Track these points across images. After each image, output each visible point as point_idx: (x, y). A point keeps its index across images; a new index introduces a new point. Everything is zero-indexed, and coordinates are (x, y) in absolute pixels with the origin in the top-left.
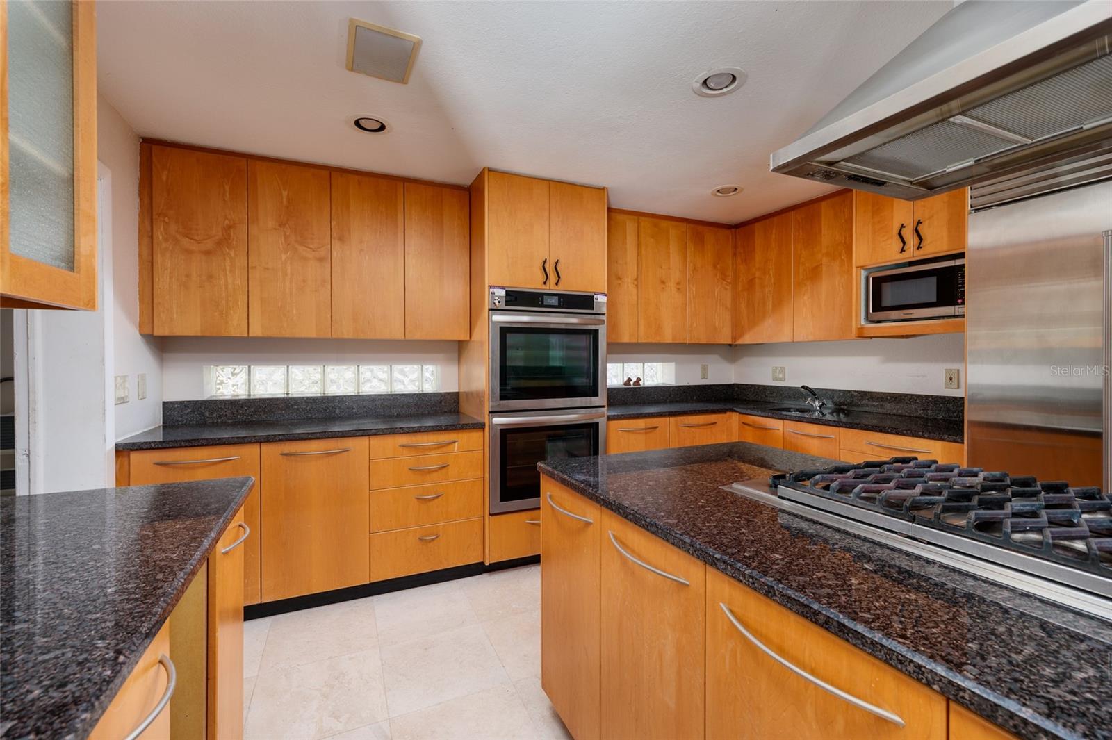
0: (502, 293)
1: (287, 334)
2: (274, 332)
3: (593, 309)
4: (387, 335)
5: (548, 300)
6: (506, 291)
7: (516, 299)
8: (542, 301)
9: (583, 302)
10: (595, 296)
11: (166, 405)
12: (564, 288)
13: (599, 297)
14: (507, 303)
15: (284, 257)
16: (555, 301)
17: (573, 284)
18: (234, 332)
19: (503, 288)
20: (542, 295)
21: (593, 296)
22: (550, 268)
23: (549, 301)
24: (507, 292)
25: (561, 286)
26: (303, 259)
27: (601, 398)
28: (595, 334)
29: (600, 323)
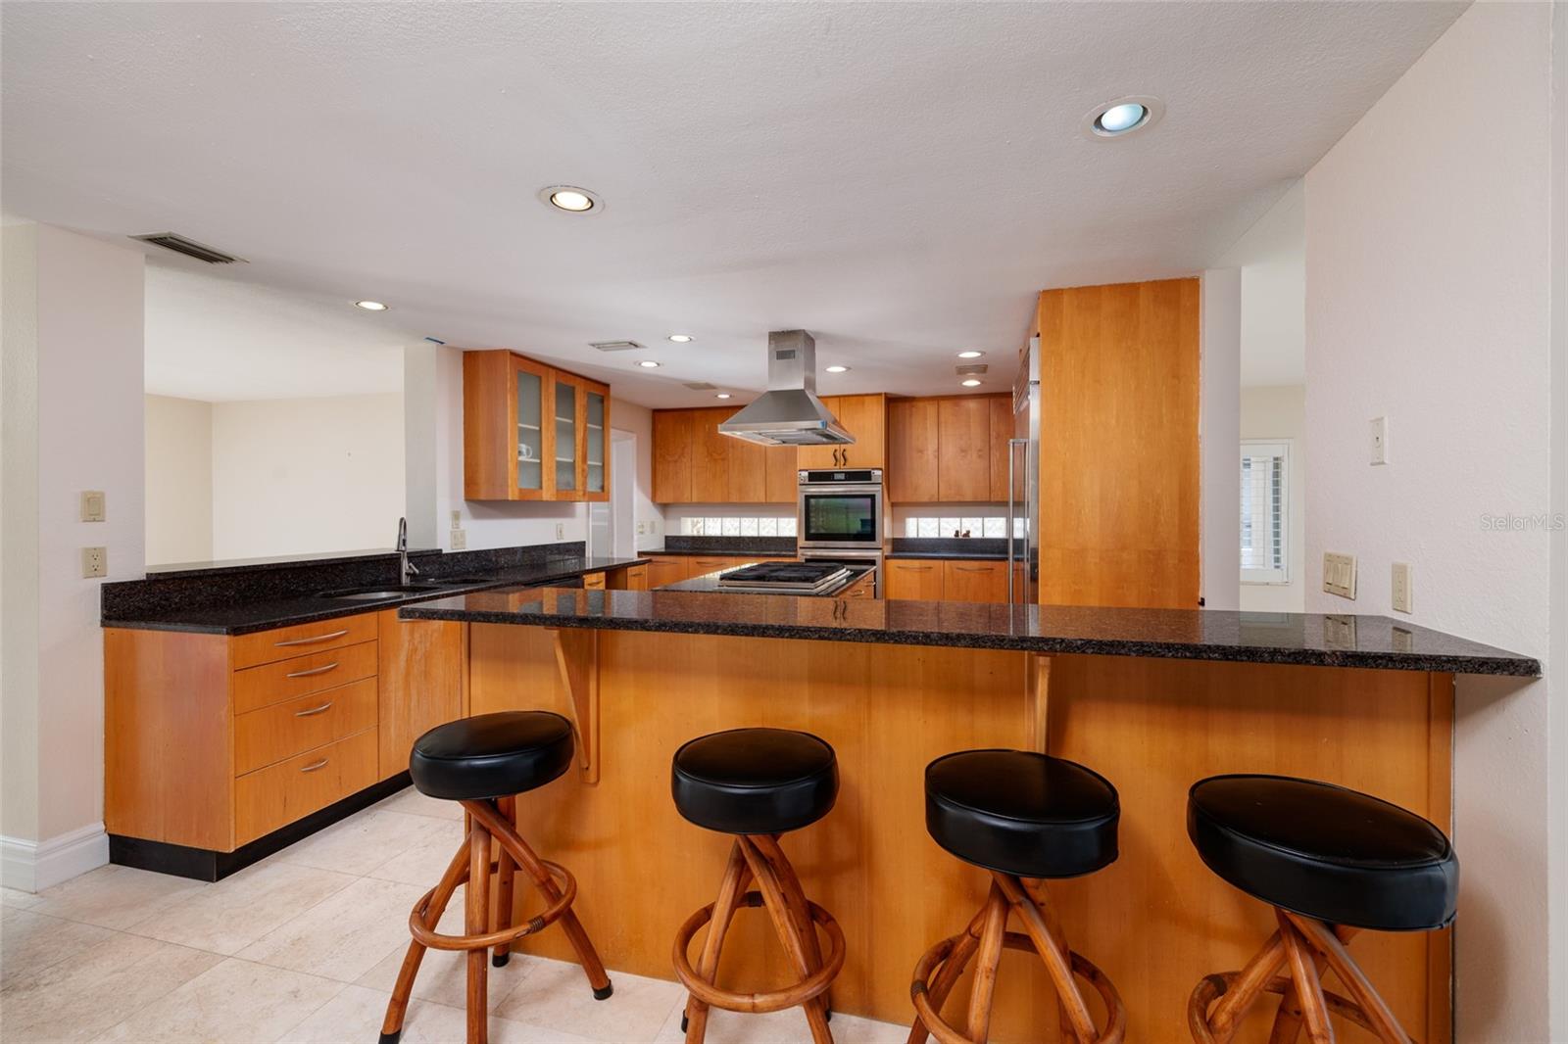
0: (806, 474)
2: (702, 500)
3: (871, 480)
4: (756, 500)
5: (837, 476)
7: (816, 477)
8: (833, 477)
9: (864, 476)
10: (872, 471)
12: (848, 468)
13: (875, 471)
14: (809, 480)
15: (707, 459)
16: (842, 476)
17: (856, 464)
18: (686, 501)
19: (808, 470)
20: (833, 473)
21: (870, 472)
22: (840, 457)
24: (810, 473)
25: (847, 466)
26: (715, 460)
27: (878, 543)
28: (873, 497)
29: (876, 490)
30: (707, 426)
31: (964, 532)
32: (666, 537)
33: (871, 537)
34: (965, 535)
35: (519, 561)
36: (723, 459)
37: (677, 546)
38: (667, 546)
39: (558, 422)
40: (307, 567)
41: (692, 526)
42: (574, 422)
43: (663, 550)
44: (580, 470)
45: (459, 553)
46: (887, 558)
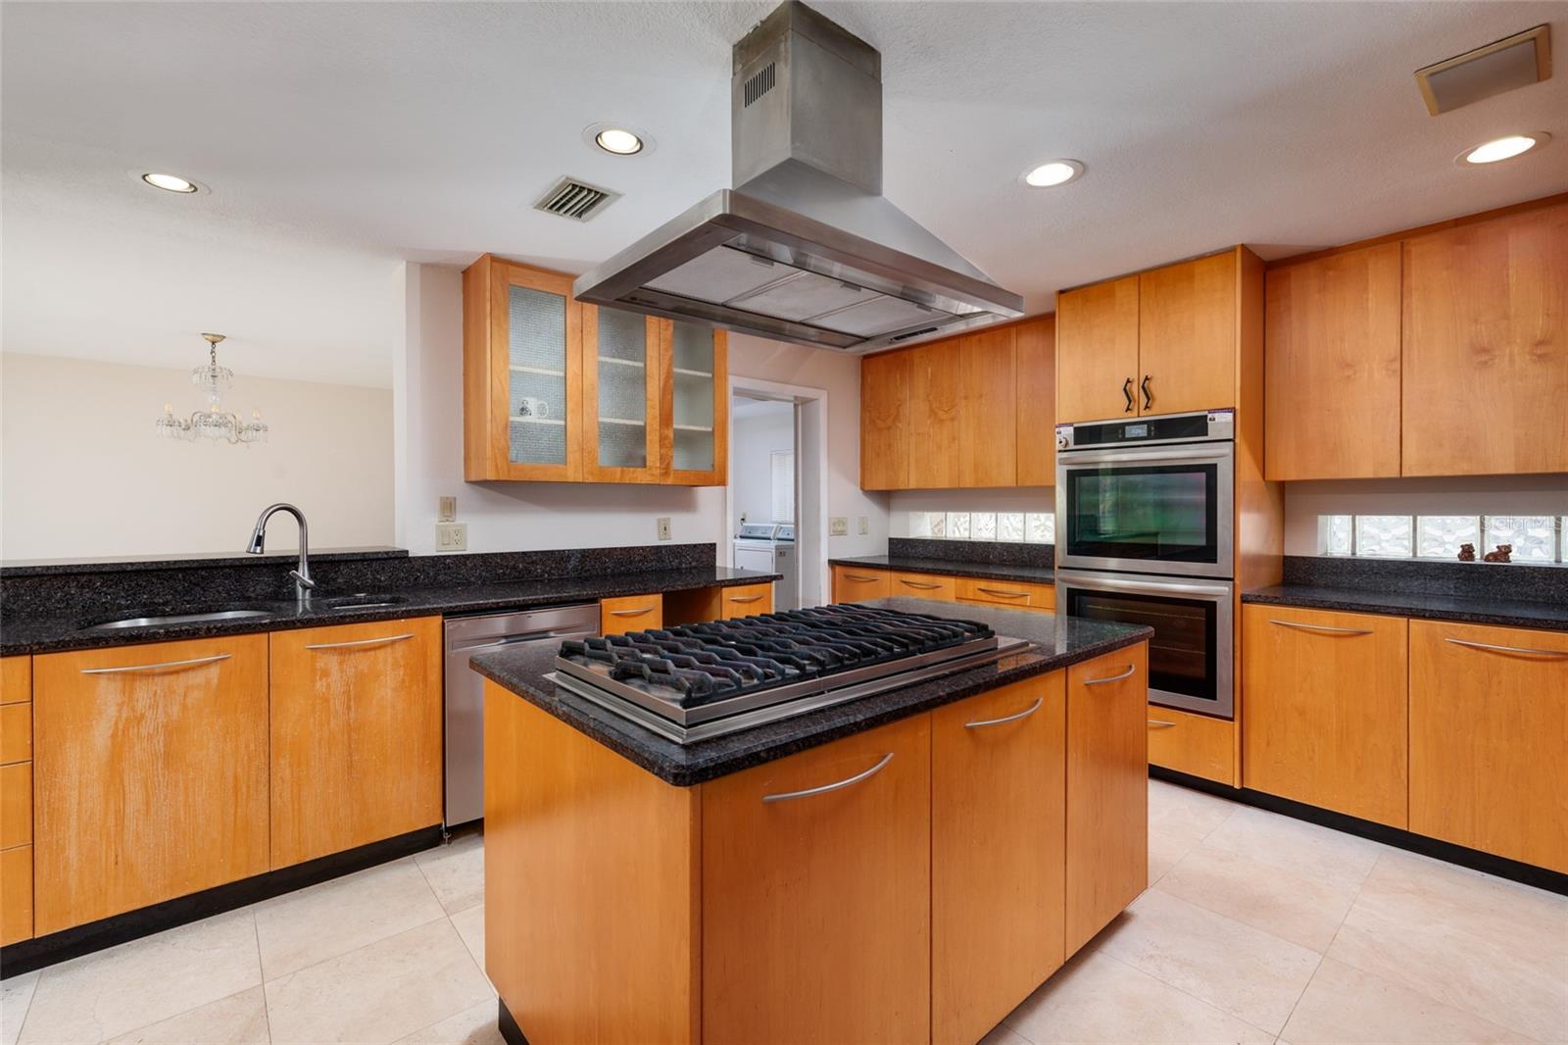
0: (1071, 430)
1: (930, 486)
2: (922, 486)
3: (1207, 435)
4: (1002, 483)
5: (1130, 432)
6: (1075, 428)
7: (1087, 435)
8: (1124, 433)
9: (1193, 427)
10: (1210, 416)
11: (891, 541)
12: (1156, 413)
13: (1216, 415)
14: (1076, 444)
15: (929, 422)
16: (1142, 431)
17: (1172, 404)
18: (902, 488)
19: (1071, 425)
20: (1124, 425)
21: (1206, 416)
22: (1135, 389)
23: (1133, 431)
24: (1077, 429)
25: (1154, 409)
26: (942, 421)
27: (1222, 567)
28: (1211, 471)
29: (1218, 454)
30: (929, 370)
31: (1491, 548)
32: (890, 539)
33: (1207, 553)
34: (1494, 556)
35: (575, 569)
36: (952, 420)
37: (906, 556)
38: (892, 555)
39: (602, 364)
40: (124, 572)
41: (927, 525)
42: (645, 365)
43: (886, 561)
44: (657, 439)
45: (449, 556)
46: (1245, 600)
